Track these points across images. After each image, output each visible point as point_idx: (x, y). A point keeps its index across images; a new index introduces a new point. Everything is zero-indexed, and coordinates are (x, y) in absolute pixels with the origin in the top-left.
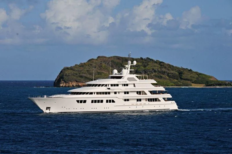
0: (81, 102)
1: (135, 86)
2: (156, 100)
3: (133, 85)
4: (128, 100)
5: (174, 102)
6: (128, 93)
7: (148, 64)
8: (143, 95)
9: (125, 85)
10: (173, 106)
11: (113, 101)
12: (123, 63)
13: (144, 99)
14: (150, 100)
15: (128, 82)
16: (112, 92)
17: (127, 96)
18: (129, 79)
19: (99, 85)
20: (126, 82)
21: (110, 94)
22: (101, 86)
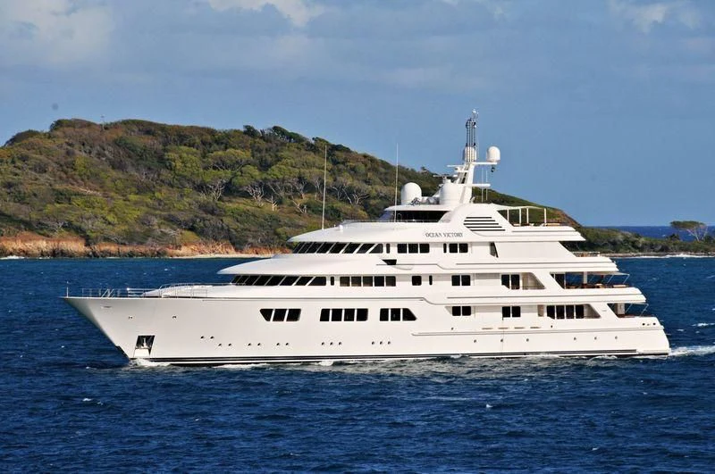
0: (279, 315)
1: (494, 252)
2: (579, 311)
3: (488, 248)
4: (467, 311)
5: (654, 319)
6: (466, 280)
7: (279, 154)
8: (530, 292)
10: (649, 338)
11: (409, 316)
12: (165, 150)
13: (530, 308)
14: (555, 312)
15: (467, 236)
16: (404, 277)
17: (462, 295)
18: (473, 223)
19: (351, 248)
20: (458, 235)
21: (394, 285)
22: (357, 250)
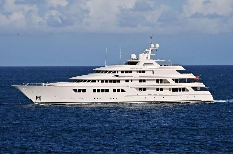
0: (80, 91)
1: (153, 74)
2: (183, 89)
3: (152, 72)
4: (144, 89)
5: (209, 92)
6: (144, 81)
8: (166, 84)
9: (140, 72)
10: (207, 97)
11: (123, 91)
13: (166, 89)
14: (173, 90)
15: (144, 69)
16: (123, 80)
17: (142, 85)
18: (146, 65)
19: (106, 72)
20: (141, 68)
21: (119, 82)
22: (108, 72)
